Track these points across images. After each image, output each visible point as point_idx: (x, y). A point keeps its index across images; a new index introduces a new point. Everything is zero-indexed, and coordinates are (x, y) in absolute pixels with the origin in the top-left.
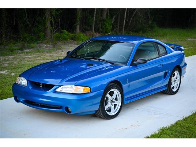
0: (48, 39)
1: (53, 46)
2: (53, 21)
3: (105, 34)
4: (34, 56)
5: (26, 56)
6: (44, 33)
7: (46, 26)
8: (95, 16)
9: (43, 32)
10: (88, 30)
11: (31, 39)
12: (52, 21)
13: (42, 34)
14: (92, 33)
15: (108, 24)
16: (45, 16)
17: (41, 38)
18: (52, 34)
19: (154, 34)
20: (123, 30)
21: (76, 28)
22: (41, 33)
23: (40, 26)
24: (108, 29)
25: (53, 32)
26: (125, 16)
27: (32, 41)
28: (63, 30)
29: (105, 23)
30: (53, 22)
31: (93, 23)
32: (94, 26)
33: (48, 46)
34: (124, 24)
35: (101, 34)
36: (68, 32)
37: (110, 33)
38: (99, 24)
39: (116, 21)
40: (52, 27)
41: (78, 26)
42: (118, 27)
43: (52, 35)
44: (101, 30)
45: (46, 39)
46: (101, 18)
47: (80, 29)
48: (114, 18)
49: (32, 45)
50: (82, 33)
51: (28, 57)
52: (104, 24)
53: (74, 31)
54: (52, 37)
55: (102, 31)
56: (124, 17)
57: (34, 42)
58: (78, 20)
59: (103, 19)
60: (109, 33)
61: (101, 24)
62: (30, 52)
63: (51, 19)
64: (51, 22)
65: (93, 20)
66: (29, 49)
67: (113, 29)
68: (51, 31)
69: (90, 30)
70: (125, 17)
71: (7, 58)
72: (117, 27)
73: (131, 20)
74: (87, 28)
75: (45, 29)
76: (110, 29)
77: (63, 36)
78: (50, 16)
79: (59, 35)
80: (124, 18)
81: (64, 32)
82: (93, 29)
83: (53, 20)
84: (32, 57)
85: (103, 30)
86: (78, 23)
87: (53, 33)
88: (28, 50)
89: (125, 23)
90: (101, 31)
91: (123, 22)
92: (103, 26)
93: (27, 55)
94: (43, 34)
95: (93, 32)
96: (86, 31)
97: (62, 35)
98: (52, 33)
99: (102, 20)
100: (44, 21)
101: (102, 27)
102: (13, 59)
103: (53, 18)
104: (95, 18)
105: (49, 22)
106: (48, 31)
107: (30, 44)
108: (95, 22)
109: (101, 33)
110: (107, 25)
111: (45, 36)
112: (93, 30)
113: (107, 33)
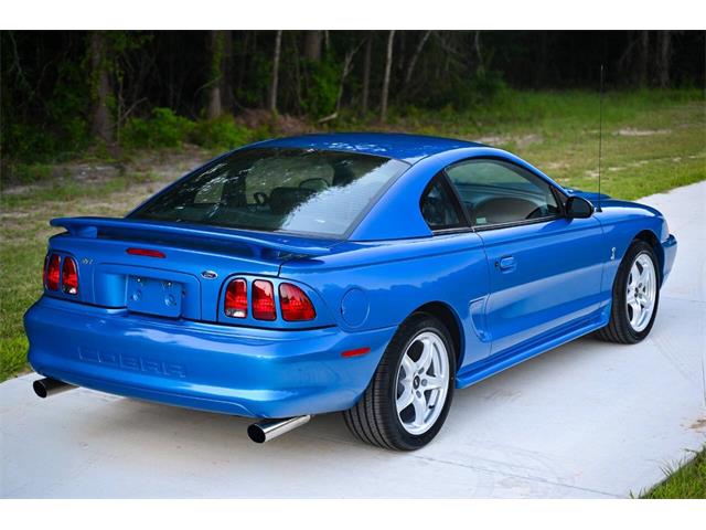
0: (103, 142)
1: (118, 170)
2: (120, 74)
3: (317, 118)
4: (38, 212)
5: (7, 215)
6: (86, 120)
7: (94, 96)
8: (278, 52)
9: (83, 116)
10: (254, 106)
11: (36, 145)
12: (115, 74)
13: (78, 125)
14: (269, 116)
15: (329, 81)
16: (88, 57)
17: (74, 141)
18: (118, 123)
19: (498, 114)
20: (385, 103)
21: (209, 100)
22: (74, 122)
23: (71, 96)
24: (327, 99)
25: (122, 115)
26: (390, 50)
27: (40, 152)
28: (157, 109)
29: (318, 79)
30: (120, 79)
31: (273, 78)
32: (274, 91)
33: (99, 168)
34: (387, 80)
35: (303, 118)
36: (177, 115)
37: (334, 116)
38: (295, 79)
39: (357, 71)
40: (117, 97)
41: (217, 92)
42: (366, 92)
43: (116, 127)
44: (302, 103)
45: (94, 145)
46: (303, 59)
47: (224, 102)
48: (348, 60)
49: (37, 167)
50: (231, 116)
51: (14, 220)
52: (313, 83)
53: (203, 111)
54: (119, 134)
55: (306, 106)
56: (386, 52)
57: (47, 156)
58: (217, 67)
59: (309, 65)
60: (332, 113)
61: (303, 81)
62: (23, 199)
63: (111, 69)
64: (112, 78)
65: (271, 69)
66: (22, 181)
67: (346, 99)
68: (114, 112)
69: (261, 104)
70: (390, 56)
72: (360, 90)
73: (413, 64)
74: (250, 98)
75: (90, 105)
76: (333, 100)
77: (159, 132)
78: (108, 59)
79: (144, 127)
80: (386, 60)
81: (162, 114)
82: (274, 100)
83: (118, 72)
84: (29, 218)
85: (309, 104)
86: (217, 79)
87: (120, 119)
88: (20, 190)
89: (391, 77)
90: (302, 108)
91: (384, 72)
92: (309, 91)
93: (11, 211)
94: (84, 123)
95: (272, 112)
96: (247, 110)
97: (157, 128)
98: (116, 119)
99: (305, 66)
100: (86, 76)
101: (304, 95)
103: (117, 65)
104: (277, 59)
105: (104, 79)
106: (103, 113)
107: (30, 163)
108: (279, 75)
109: (303, 114)
110: (324, 84)
111: (90, 132)
112: (274, 106)
113: (326, 115)
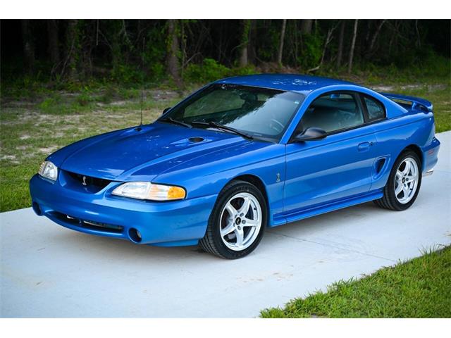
0: (172, 77)
1: (178, 95)
2: (185, 38)
3: (307, 69)
4: (128, 115)
5: (110, 116)
6: (164, 64)
7: (169, 50)
8: (284, 27)
9: (163, 61)
10: (268, 60)
11: (133, 78)
12: (181, 37)
13: (158, 67)
14: (276, 66)
15: (315, 47)
16: (166, 27)
17: (155, 77)
18: (182, 67)
19: (426, 71)
20: (351, 62)
21: (240, 55)
22: (156, 65)
23: (155, 50)
24: (314, 57)
25: (185, 62)
26: (356, 29)
27: (135, 81)
28: (206, 59)
29: (308, 45)
30: (185, 40)
31: (280, 43)
32: (281, 51)
33: (168, 93)
34: (353, 47)
35: (298, 68)
36: (218, 63)
37: (318, 68)
38: (295, 45)
39: (335, 41)
40: (181, 50)
41: (245, 51)
42: (340, 54)
43: (181, 69)
44: (298, 59)
45: (167, 79)
46: (299, 32)
47: (249, 57)
48: (330, 34)
49: (132, 91)
50: (253, 66)
51: (115, 119)
52: (306, 47)
53: (235, 62)
54: (183, 74)
55: (300, 62)
56: (354, 30)
57: (139, 85)
58: (246, 36)
59: (303, 36)
60: (317, 66)
61: (299, 46)
62: (121, 108)
63: (180, 34)
64: (180, 39)
65: (280, 37)
66: (122, 99)
67: (327, 58)
68: (180, 60)
69: (272, 58)
70: (355, 32)
71: (68, 118)
72: (336, 53)
73: (375, 37)
74: (265, 54)
75: (166, 55)
76: (317, 58)
77: (207, 73)
78: (178, 28)
79: (198, 70)
80: (353, 34)
81: (209, 63)
82: (280, 56)
83: (183, 36)
84: (123, 118)
85: (302, 60)
86: (246, 42)
87: (184, 65)
88: (120, 103)
89: (355, 45)
90: (298, 62)
91: (351, 41)
92: (303, 52)
93: (114, 114)
94: (162, 66)
95: (279, 64)
96: (264, 62)
97: (205, 71)
98: (181, 64)
99: (301, 37)
100: (165, 38)
101: (300, 54)
102: (81, 121)
103: (183, 32)
104: (284, 31)
105: (175, 40)
106: (173, 61)
107: (128, 88)
108: (285, 41)
109: (298, 66)
110: (312, 48)
111: (165, 72)
112: (280, 60)
113: (312, 67)
